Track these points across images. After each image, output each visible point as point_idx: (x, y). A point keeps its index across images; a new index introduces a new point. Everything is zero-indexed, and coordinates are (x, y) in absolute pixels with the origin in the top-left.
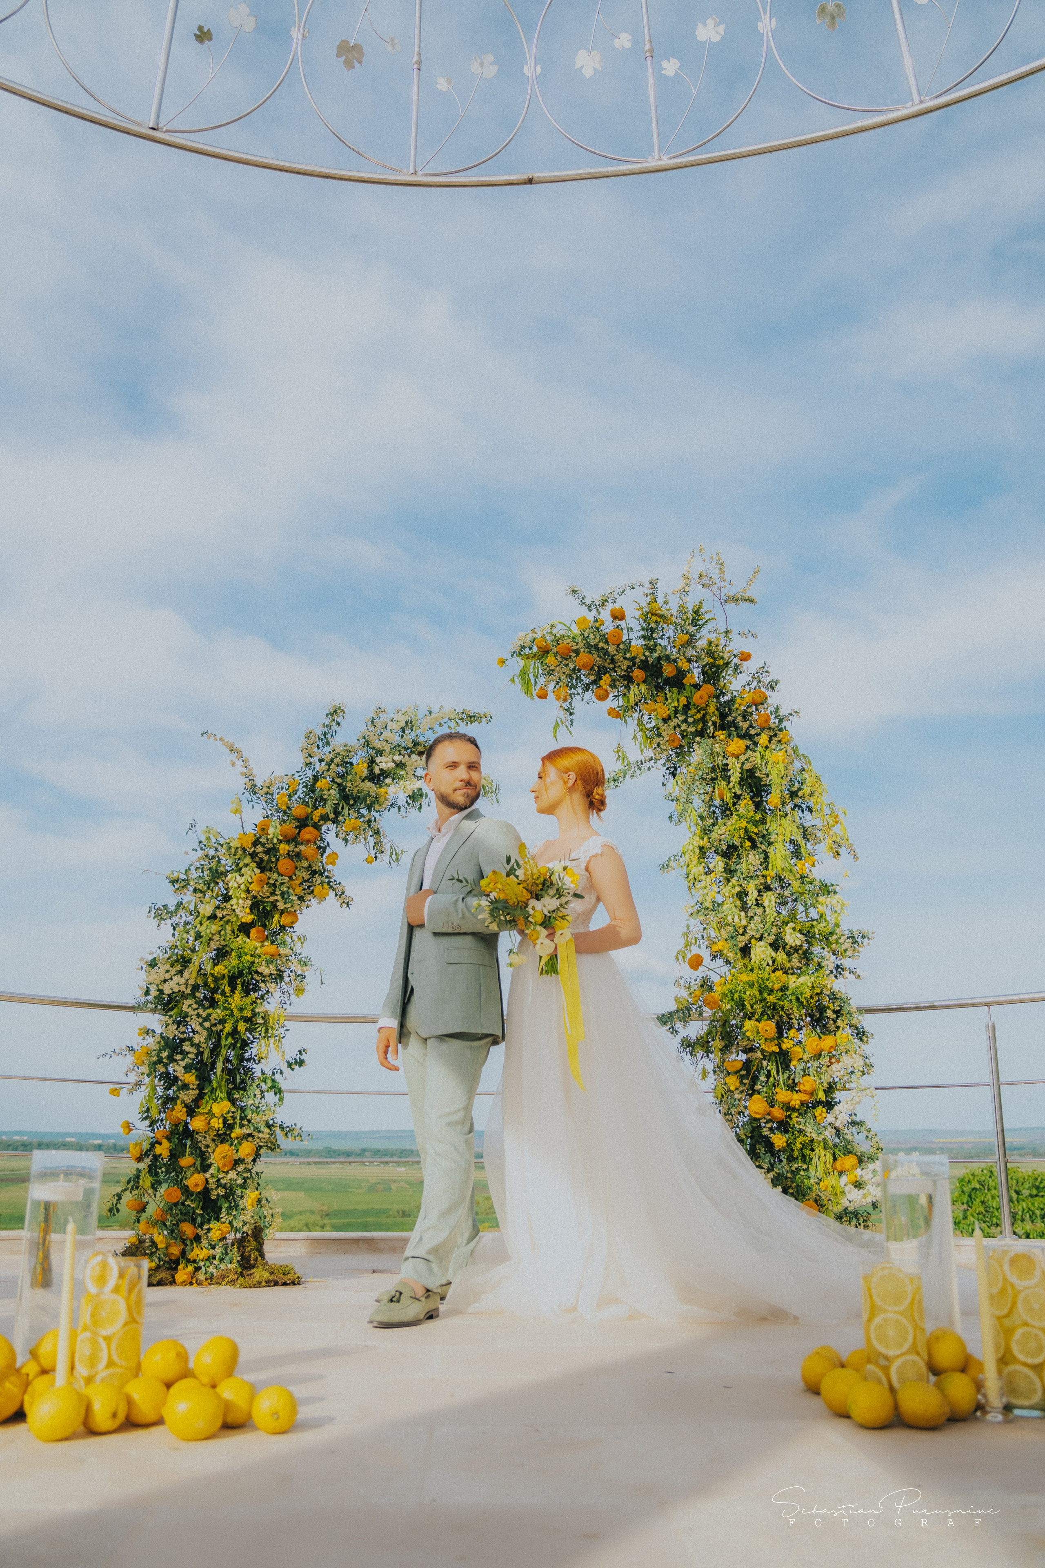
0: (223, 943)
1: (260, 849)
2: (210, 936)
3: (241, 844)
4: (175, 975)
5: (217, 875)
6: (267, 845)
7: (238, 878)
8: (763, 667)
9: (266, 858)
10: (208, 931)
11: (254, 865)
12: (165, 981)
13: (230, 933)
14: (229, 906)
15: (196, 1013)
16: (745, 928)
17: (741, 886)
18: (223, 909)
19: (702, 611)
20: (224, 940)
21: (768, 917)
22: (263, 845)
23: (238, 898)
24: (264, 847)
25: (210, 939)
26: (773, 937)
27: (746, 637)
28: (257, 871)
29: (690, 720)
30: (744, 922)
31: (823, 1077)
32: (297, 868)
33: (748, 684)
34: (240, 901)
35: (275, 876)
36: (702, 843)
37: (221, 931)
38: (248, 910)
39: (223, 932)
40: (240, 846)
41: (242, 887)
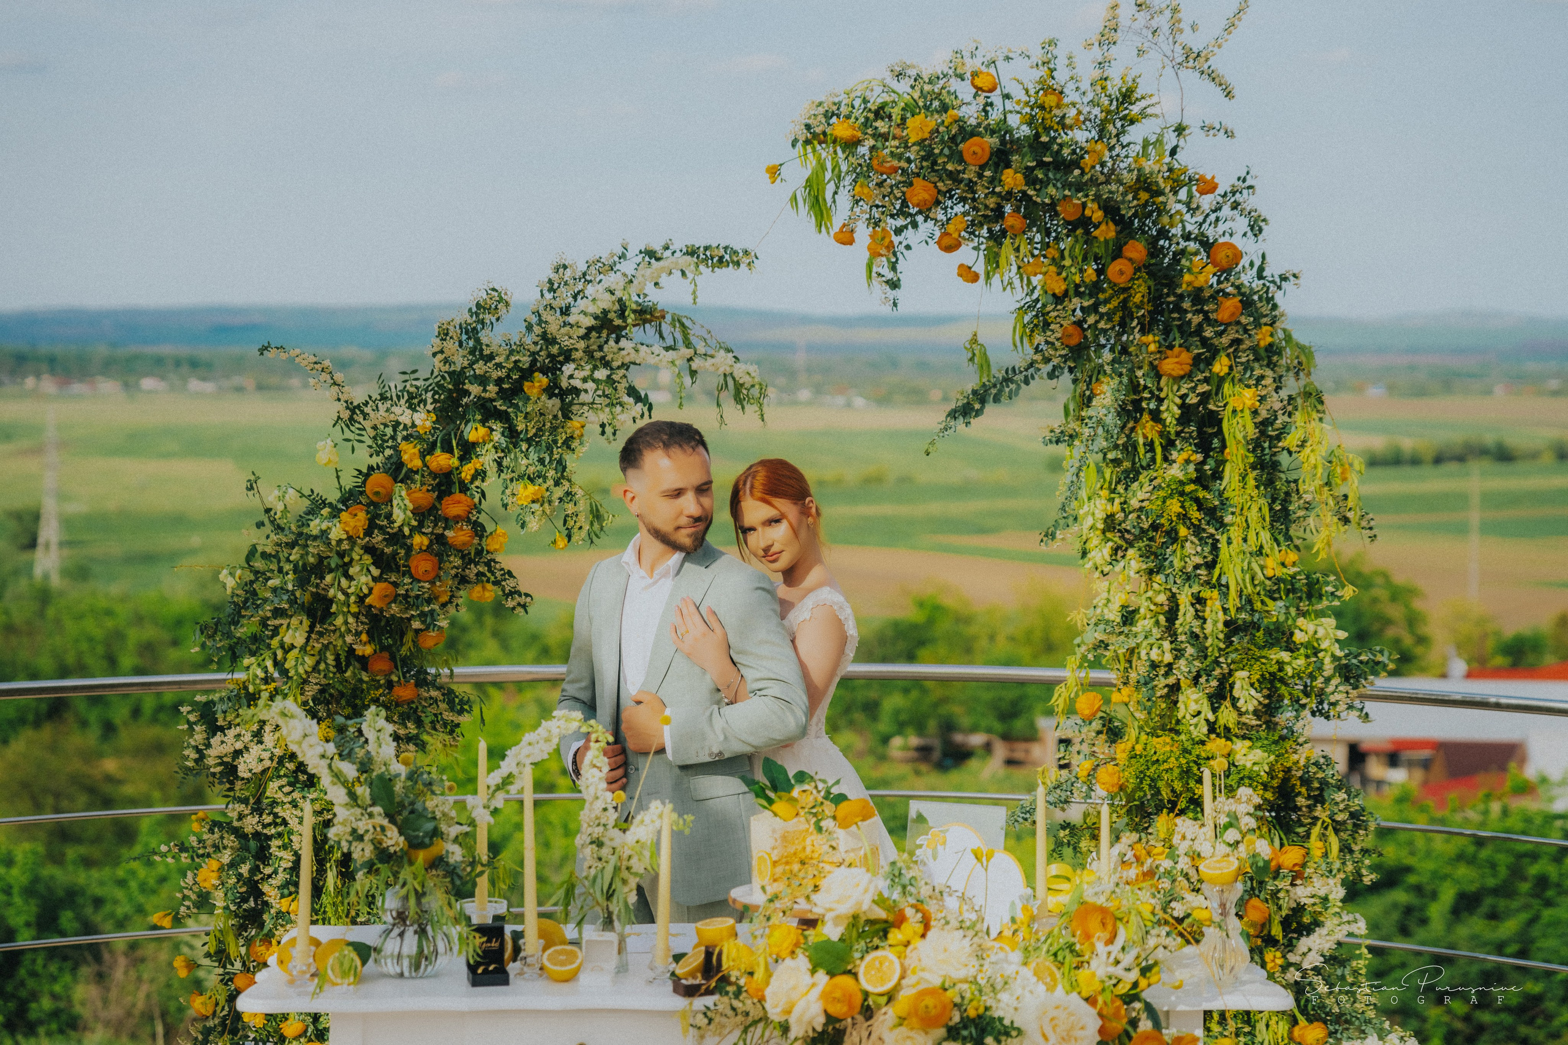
0: (324, 681)
1: (378, 538)
2: (304, 676)
3: (347, 532)
4: (252, 741)
5: (307, 573)
6: (389, 530)
7: (344, 583)
8: (1244, 181)
9: (387, 550)
10: (301, 670)
11: (368, 559)
12: (237, 753)
13: (334, 663)
14: (333, 628)
15: (289, 799)
16: (1170, 666)
17: (1170, 590)
18: (321, 634)
19: (1137, 95)
20: (325, 676)
21: (1210, 649)
22: (381, 528)
23: (344, 614)
24: (385, 533)
25: (305, 682)
26: (1215, 683)
27: (1214, 135)
28: (376, 572)
29: (1103, 309)
30: (1168, 658)
31: (1281, 902)
32: (440, 568)
33: (1214, 211)
34: (351, 620)
35: (407, 580)
36: (1110, 509)
37: (318, 663)
38: (364, 637)
39: (322, 666)
40: (344, 536)
41: (353, 599)
